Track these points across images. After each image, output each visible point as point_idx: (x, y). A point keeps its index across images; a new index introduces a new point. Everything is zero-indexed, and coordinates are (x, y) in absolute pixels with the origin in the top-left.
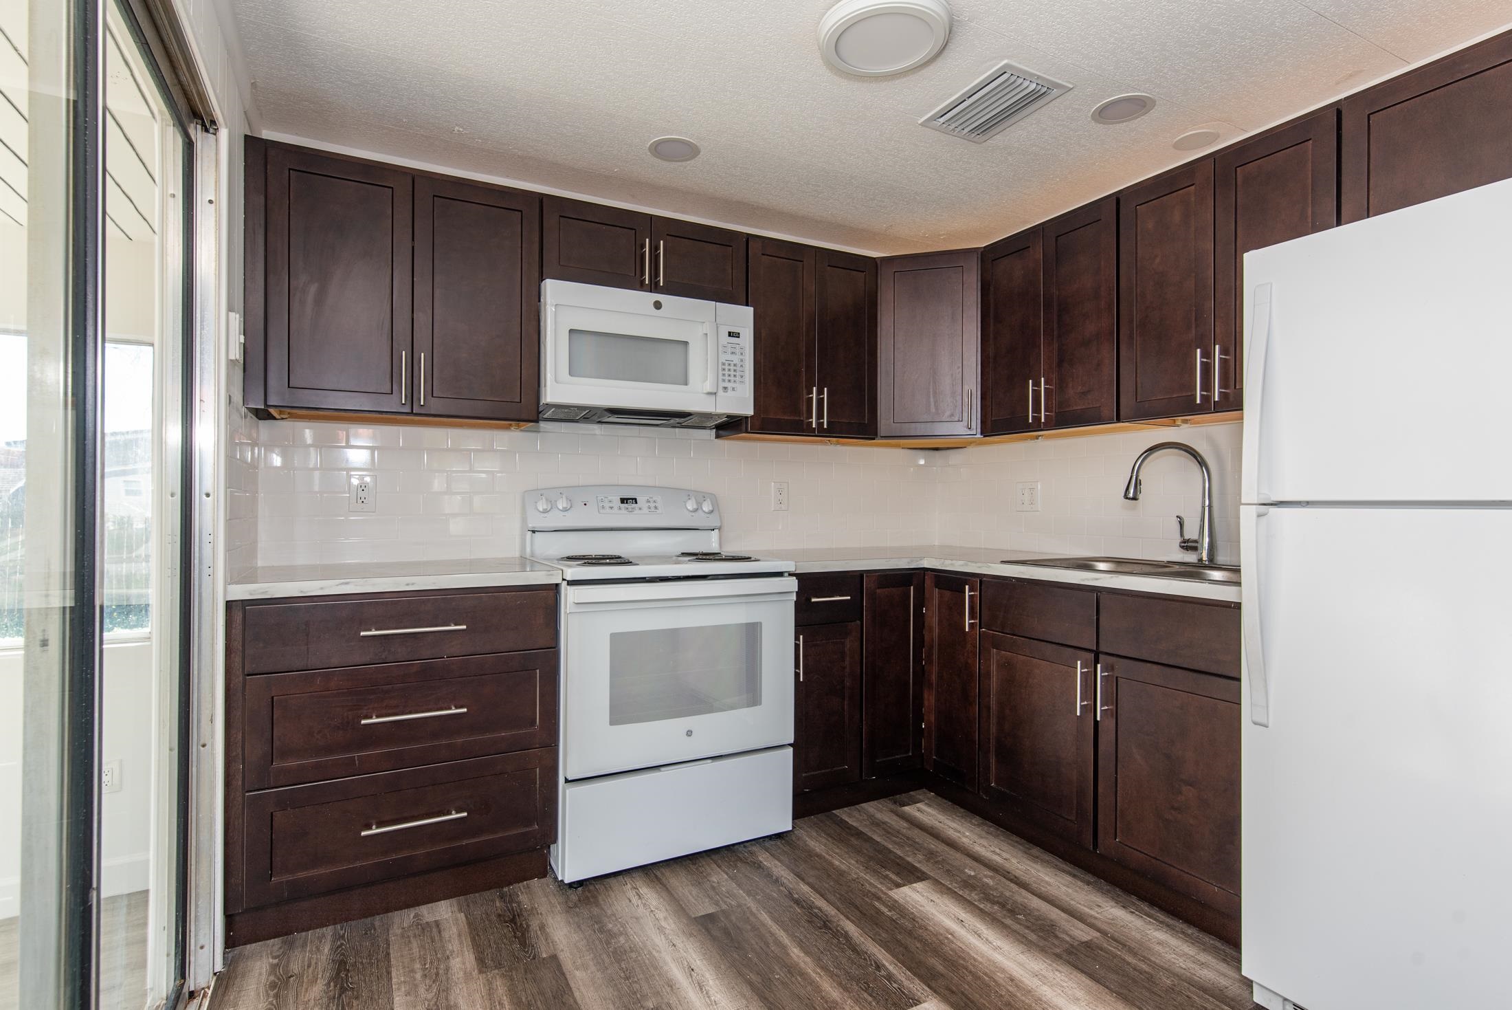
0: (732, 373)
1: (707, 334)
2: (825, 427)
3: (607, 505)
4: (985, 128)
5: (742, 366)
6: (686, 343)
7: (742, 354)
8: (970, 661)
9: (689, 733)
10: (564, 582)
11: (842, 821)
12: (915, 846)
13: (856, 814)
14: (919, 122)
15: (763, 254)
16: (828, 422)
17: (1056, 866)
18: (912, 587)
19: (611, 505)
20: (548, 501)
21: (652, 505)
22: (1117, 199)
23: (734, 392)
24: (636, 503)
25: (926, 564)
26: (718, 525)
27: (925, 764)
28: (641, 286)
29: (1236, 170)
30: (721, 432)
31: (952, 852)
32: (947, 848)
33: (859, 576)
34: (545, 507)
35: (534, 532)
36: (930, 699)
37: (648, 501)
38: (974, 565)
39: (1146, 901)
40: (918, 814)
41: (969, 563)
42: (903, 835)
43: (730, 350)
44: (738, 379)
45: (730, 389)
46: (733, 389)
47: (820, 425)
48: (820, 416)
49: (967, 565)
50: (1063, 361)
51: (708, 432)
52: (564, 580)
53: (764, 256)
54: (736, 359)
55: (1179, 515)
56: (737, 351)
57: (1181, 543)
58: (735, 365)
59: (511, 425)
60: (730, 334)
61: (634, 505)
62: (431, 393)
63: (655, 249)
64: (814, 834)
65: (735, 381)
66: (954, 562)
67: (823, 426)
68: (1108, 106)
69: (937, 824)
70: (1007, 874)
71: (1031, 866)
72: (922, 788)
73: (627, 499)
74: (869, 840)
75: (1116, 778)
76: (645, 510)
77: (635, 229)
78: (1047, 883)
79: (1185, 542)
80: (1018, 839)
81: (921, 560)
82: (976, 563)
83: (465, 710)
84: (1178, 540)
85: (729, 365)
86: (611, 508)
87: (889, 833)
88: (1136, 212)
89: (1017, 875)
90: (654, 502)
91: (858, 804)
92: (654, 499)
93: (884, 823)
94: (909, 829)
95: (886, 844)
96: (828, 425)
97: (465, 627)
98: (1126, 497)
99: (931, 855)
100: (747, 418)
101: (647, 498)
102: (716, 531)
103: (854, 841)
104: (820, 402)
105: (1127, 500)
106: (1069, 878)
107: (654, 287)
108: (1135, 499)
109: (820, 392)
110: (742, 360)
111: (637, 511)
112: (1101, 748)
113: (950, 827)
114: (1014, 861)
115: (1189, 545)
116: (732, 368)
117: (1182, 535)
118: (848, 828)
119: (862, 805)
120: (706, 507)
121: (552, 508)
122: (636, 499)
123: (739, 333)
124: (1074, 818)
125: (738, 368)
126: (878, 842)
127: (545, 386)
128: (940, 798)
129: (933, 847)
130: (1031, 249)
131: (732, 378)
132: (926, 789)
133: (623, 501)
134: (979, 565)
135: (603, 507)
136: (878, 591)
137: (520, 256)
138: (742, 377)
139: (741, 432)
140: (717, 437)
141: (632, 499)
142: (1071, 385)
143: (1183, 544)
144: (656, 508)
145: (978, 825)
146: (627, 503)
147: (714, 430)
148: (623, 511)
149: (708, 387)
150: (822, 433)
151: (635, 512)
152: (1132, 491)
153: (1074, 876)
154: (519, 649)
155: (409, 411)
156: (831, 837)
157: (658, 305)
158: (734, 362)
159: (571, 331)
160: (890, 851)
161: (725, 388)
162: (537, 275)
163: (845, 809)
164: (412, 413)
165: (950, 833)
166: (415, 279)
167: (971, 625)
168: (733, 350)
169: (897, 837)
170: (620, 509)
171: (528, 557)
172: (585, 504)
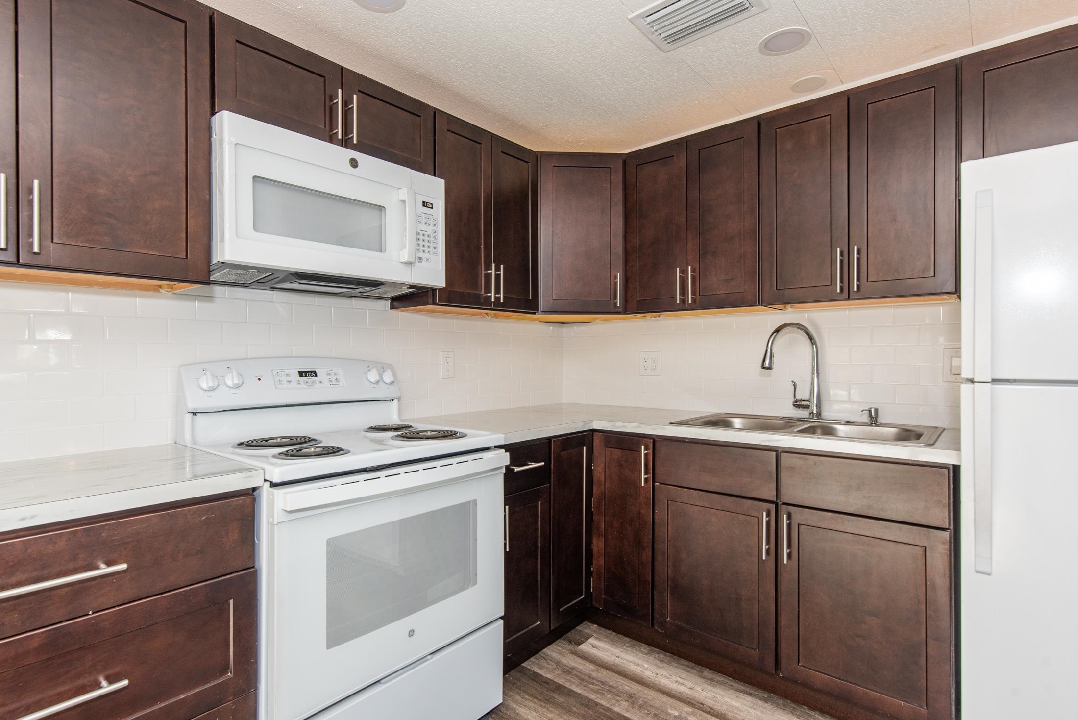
0: (426, 244)
1: (404, 202)
2: (502, 301)
3: (284, 379)
4: (675, 38)
5: (435, 237)
6: (381, 208)
7: (435, 225)
8: (643, 511)
9: (411, 633)
10: (266, 483)
11: (537, 675)
12: (616, 693)
13: (543, 663)
14: (629, 17)
15: (448, 131)
16: (504, 297)
17: (731, 686)
18: (585, 447)
19: (289, 379)
20: (214, 377)
21: (333, 377)
22: (759, 122)
23: (428, 263)
24: (316, 376)
25: (596, 425)
26: (398, 395)
27: (594, 603)
28: (331, 139)
29: (868, 106)
30: (395, 304)
31: (647, 691)
32: (640, 687)
33: (548, 441)
34: (211, 384)
35: (195, 414)
36: (598, 544)
37: (329, 374)
38: (648, 427)
39: (817, 710)
40: (594, 651)
41: (643, 426)
42: (596, 680)
43: (424, 220)
44: (431, 250)
45: (424, 260)
46: (428, 260)
47: (498, 299)
48: (498, 291)
49: (640, 427)
50: (704, 253)
51: (382, 302)
52: (265, 481)
53: (449, 133)
54: (429, 229)
55: (794, 380)
56: (431, 222)
57: (793, 402)
58: (429, 236)
59: (160, 286)
60: (425, 204)
61: (314, 378)
62: (48, 235)
63: (347, 103)
64: (518, 698)
65: (429, 252)
66: (626, 424)
67: (500, 300)
68: (778, 35)
69: (618, 661)
70: (701, 706)
71: (714, 692)
72: (584, 621)
73: (306, 372)
74: (570, 693)
75: (799, 611)
76: (326, 383)
77: (324, 77)
78: (737, 708)
79: (796, 402)
80: (686, 663)
81: (591, 422)
82: (650, 425)
83: (125, 683)
84: (793, 400)
85: (424, 235)
86: (289, 382)
87: (583, 680)
88: (776, 133)
89: (711, 706)
90: (335, 374)
91: (540, 651)
92: (334, 371)
93: (573, 668)
94: (597, 671)
95: (588, 695)
96: (504, 300)
97: (124, 566)
98: (763, 367)
99: (631, 698)
100: (433, 290)
101: (328, 370)
102: (396, 402)
103: (560, 699)
104: (498, 277)
105: (764, 369)
106: (749, 698)
107: (346, 143)
108: (770, 368)
109: (498, 269)
110: (435, 232)
111: (318, 385)
112: (783, 587)
113: (628, 661)
114: (698, 689)
115: (798, 404)
116: (426, 238)
117: (795, 396)
118: (545, 682)
119: (543, 651)
120: (388, 377)
121: (218, 385)
122: (315, 372)
123: (432, 205)
124: (755, 647)
125: (431, 239)
126: (580, 694)
127: (222, 240)
128: (603, 629)
129: (628, 688)
130: (675, 157)
131: (426, 249)
132: (588, 621)
133: (302, 374)
134: (654, 427)
135: (280, 382)
136: (562, 453)
137: (183, 78)
138: (435, 248)
139: (427, 304)
140: (392, 307)
141: (311, 372)
142: (714, 274)
143: (795, 404)
144: (337, 380)
145: (648, 653)
146: (306, 376)
147: (389, 301)
148: (303, 385)
149: (405, 256)
150: (499, 306)
151: (316, 386)
152: (767, 362)
153: (751, 695)
154: (205, 578)
155: (13, 259)
156: (536, 698)
157: (354, 163)
158: (429, 233)
159: (255, 178)
160: (597, 704)
161: (420, 258)
162: (207, 104)
163: (532, 659)
164: (17, 263)
165: (632, 668)
166: (20, 76)
167: (646, 480)
168: (428, 221)
169: (593, 684)
170: (299, 383)
171: (189, 443)
172: (259, 379)
